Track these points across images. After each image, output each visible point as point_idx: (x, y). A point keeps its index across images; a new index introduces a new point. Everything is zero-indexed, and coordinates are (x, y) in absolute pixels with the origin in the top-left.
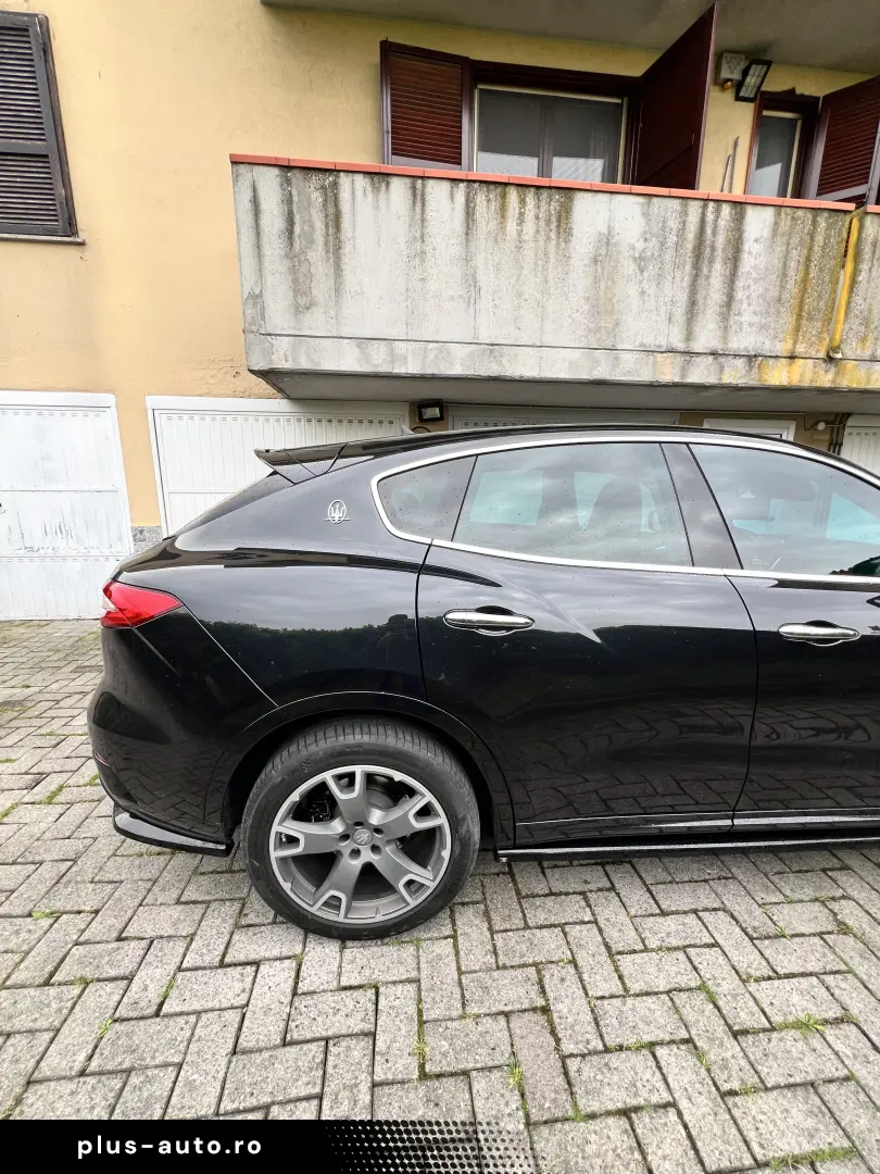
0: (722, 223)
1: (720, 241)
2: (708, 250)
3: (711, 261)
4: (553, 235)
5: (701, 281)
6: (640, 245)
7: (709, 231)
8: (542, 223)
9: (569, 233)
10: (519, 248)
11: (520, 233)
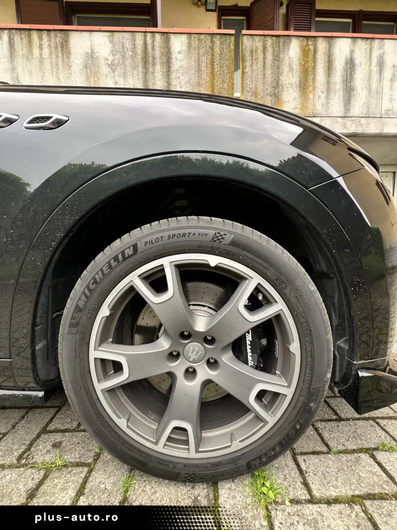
0: (157, 44)
1: (157, 53)
2: (151, 58)
3: (154, 64)
4: (60, 55)
5: (149, 75)
6: (111, 58)
7: (150, 48)
8: (53, 49)
9: (69, 53)
10: (41, 62)
11: (41, 55)
